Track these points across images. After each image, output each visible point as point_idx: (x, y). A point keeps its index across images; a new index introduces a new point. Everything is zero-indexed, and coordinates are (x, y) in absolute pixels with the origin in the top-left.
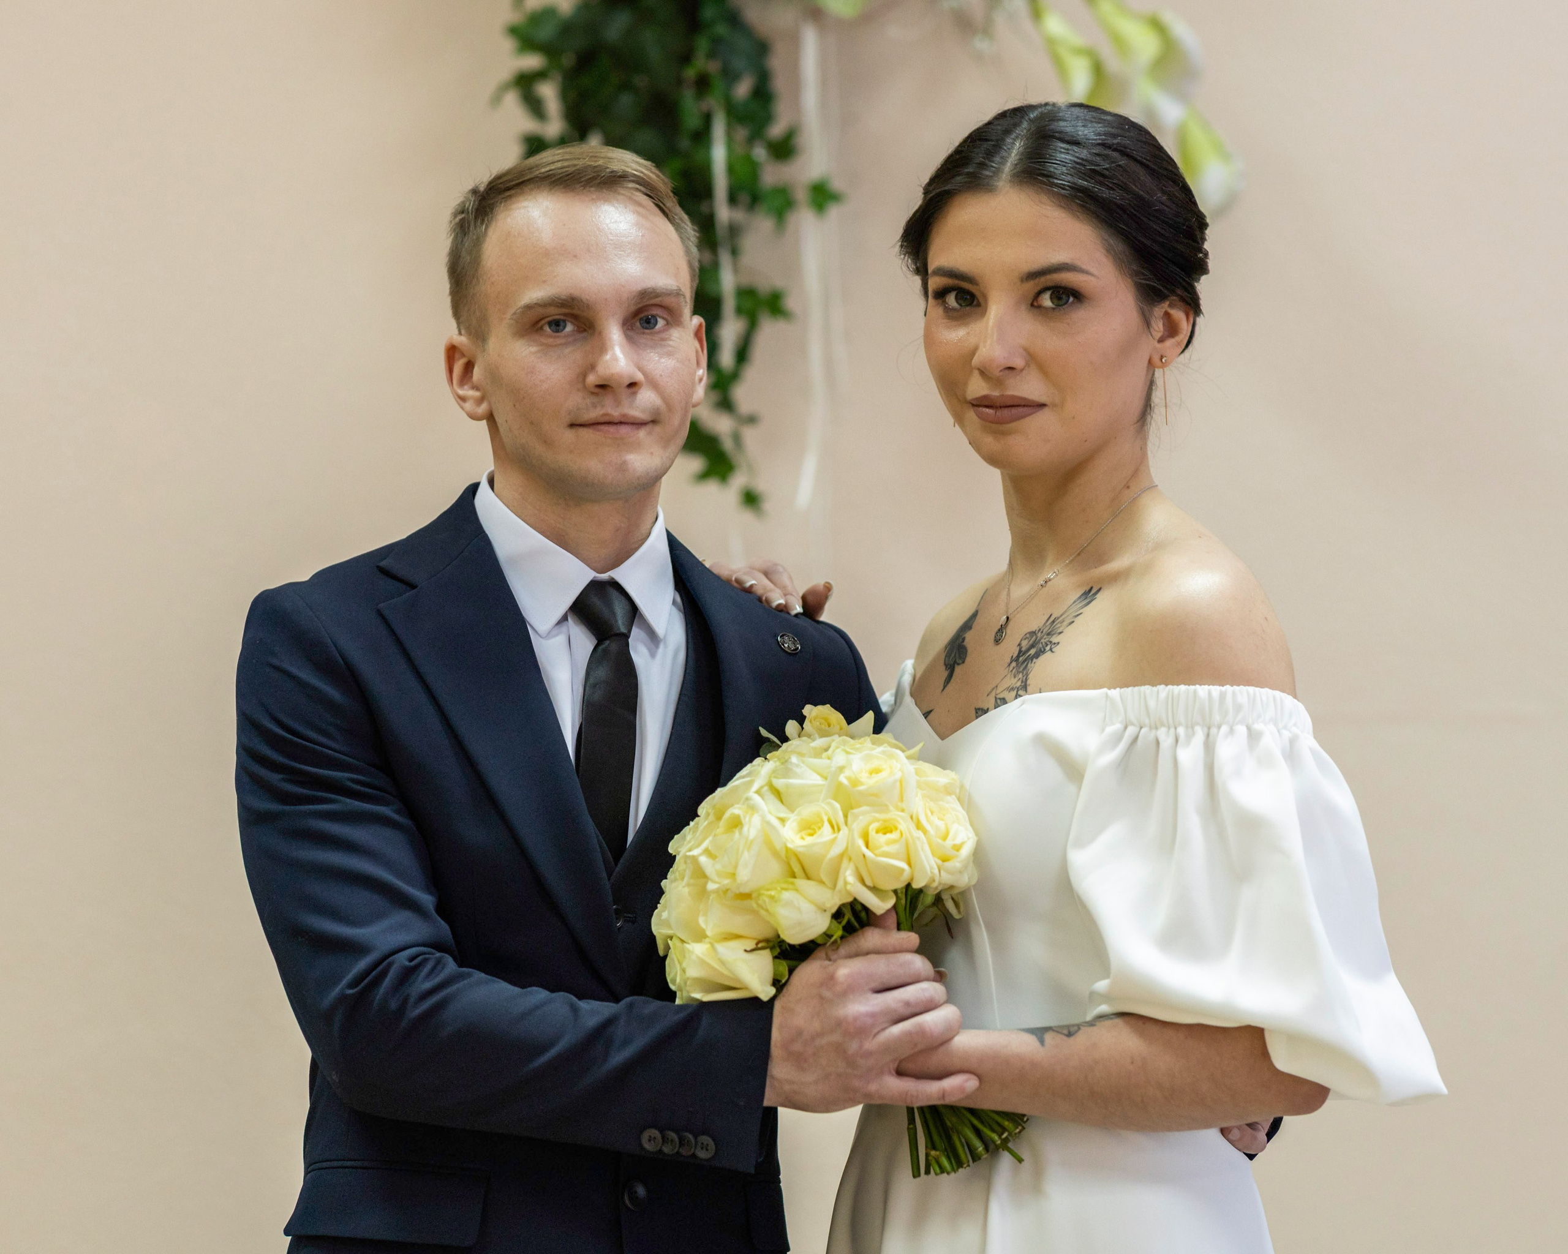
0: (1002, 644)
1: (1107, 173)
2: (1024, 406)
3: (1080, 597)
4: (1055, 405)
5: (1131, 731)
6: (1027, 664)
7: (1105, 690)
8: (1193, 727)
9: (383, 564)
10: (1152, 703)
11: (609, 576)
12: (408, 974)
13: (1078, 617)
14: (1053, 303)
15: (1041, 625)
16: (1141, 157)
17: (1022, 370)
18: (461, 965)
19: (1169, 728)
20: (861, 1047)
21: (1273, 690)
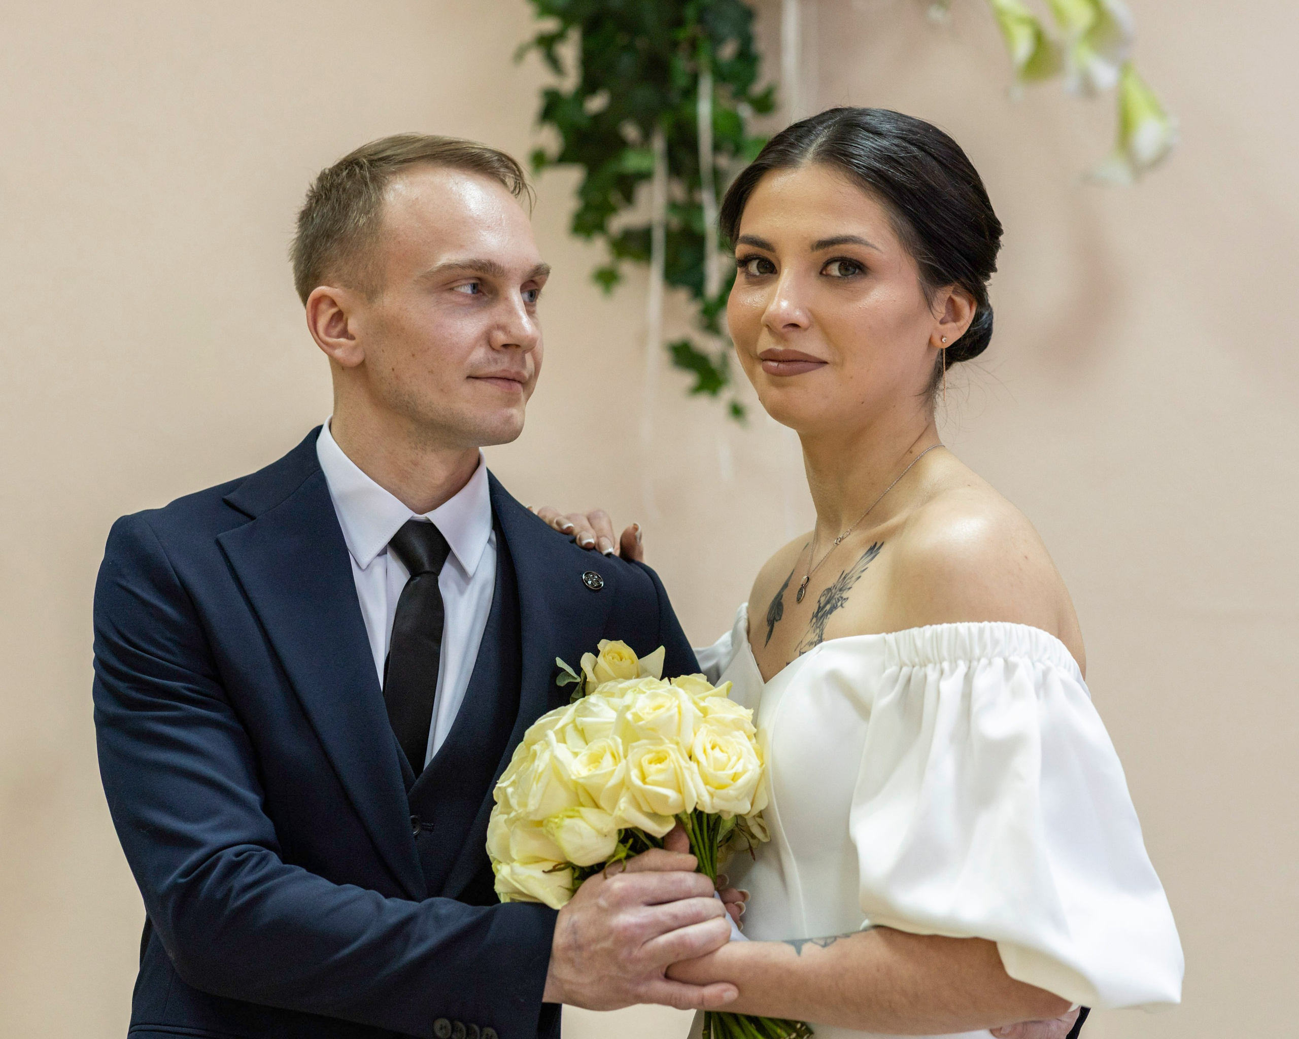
0: (803, 602)
1: (902, 161)
2: (806, 361)
3: (866, 554)
4: (835, 364)
5: (905, 670)
6: (823, 620)
7: (883, 634)
8: (956, 662)
9: (230, 497)
10: (919, 643)
11: (426, 517)
12: (234, 868)
13: (864, 573)
14: (840, 272)
15: (835, 582)
16: (937, 154)
17: (806, 329)
18: (284, 861)
19: (935, 664)
20: (630, 953)
21: (1029, 625)
